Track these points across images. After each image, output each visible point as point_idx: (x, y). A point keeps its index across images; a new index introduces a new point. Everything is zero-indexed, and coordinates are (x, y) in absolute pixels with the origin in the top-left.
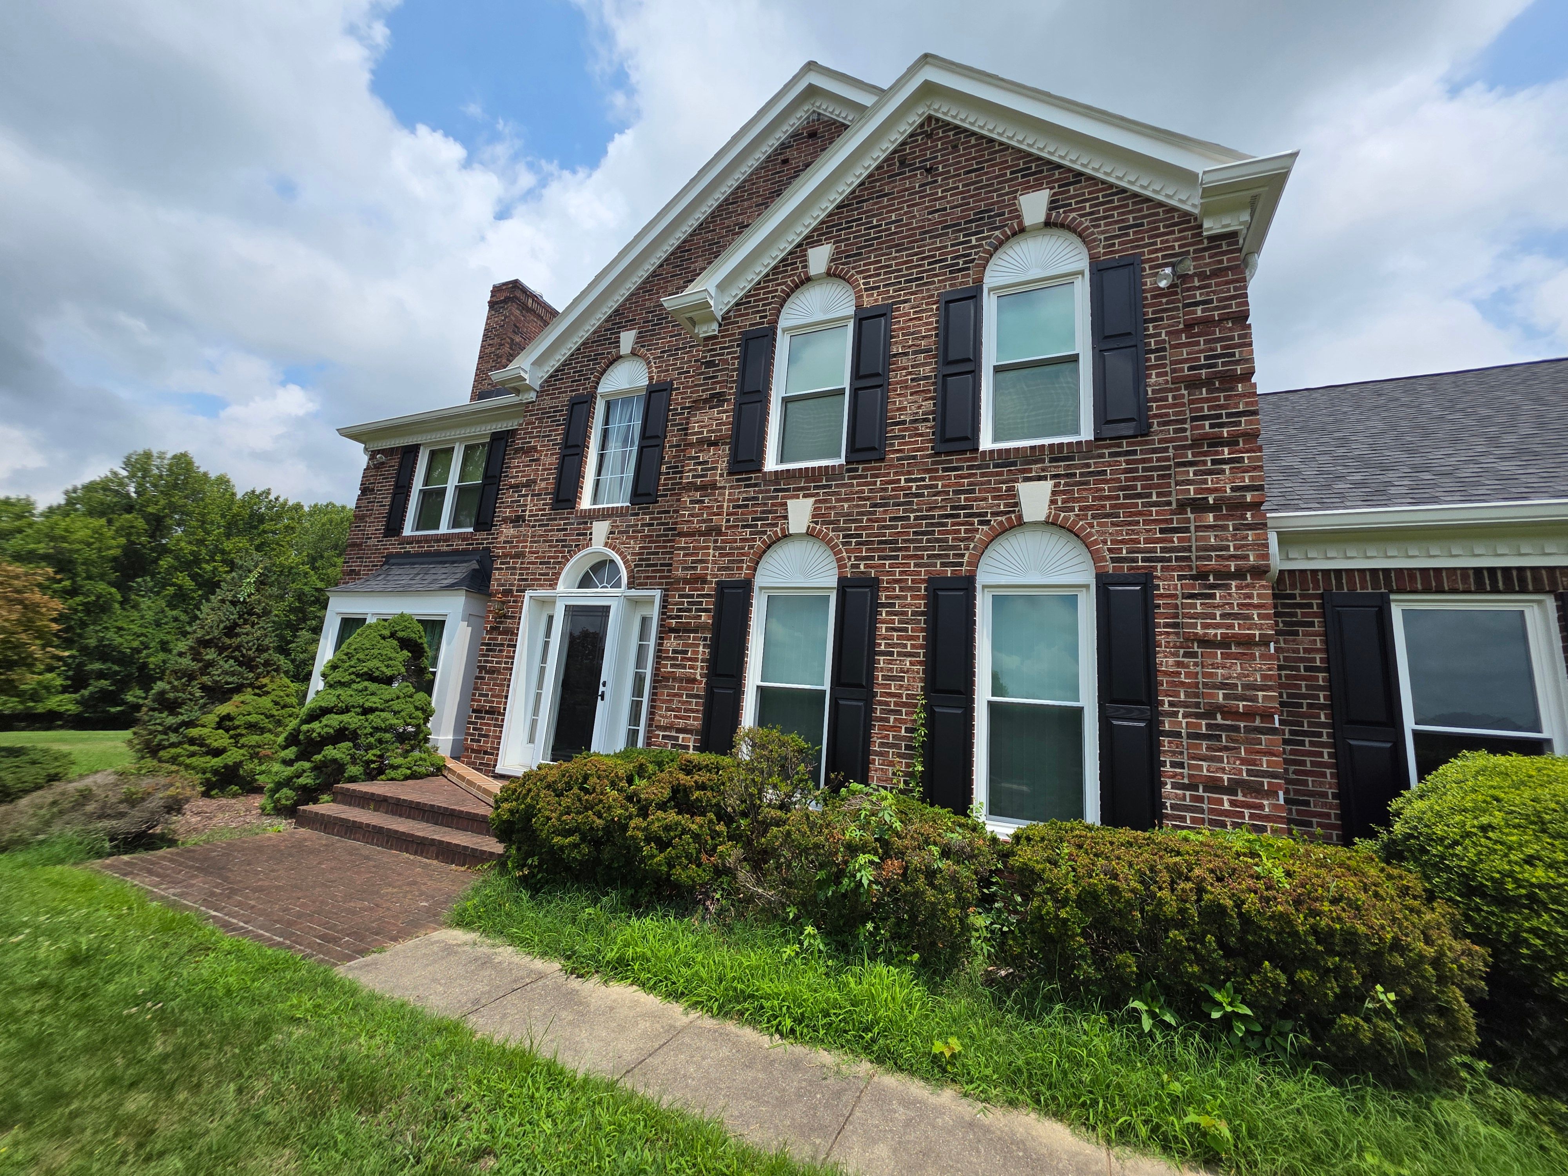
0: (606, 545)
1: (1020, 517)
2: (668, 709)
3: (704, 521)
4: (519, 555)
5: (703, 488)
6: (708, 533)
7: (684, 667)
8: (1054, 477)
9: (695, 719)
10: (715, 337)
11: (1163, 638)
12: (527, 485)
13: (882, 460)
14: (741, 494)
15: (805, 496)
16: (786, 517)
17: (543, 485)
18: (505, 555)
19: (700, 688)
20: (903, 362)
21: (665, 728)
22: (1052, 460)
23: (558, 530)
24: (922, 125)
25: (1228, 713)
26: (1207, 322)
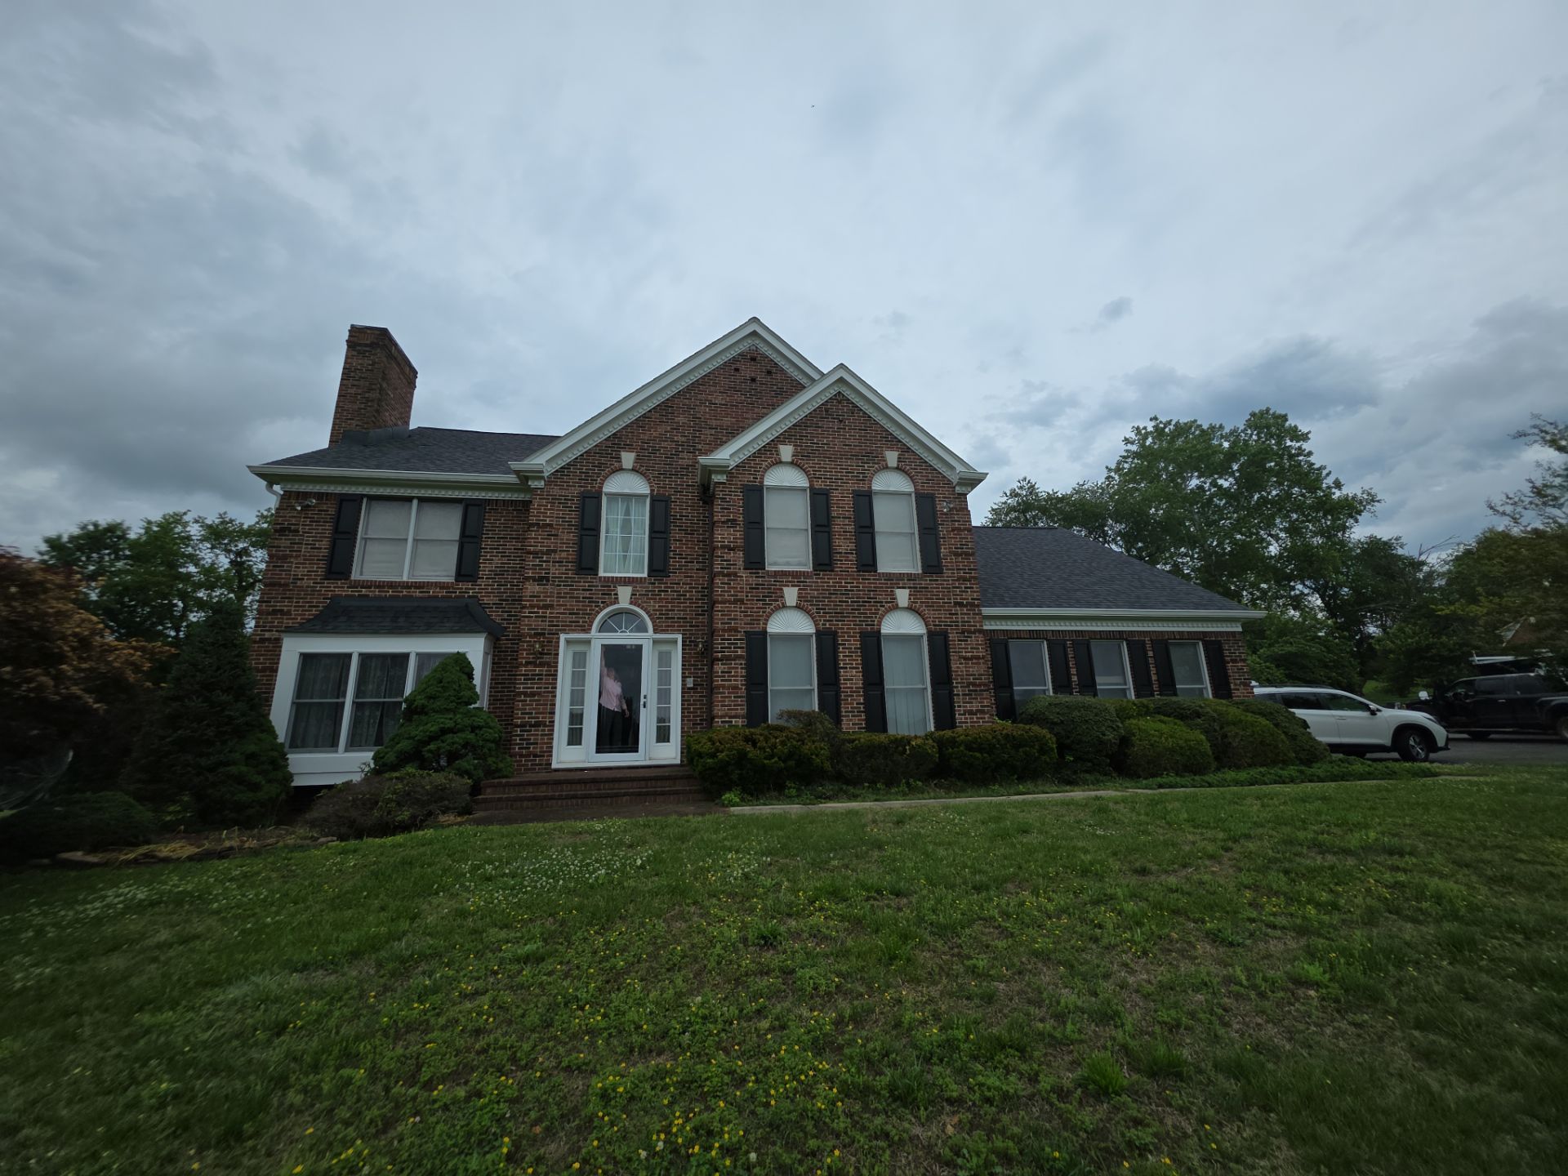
0: (631, 603)
1: (897, 605)
2: (722, 706)
3: (732, 596)
4: (546, 607)
5: (728, 575)
6: (735, 602)
7: (730, 680)
8: (909, 588)
9: (742, 709)
10: (724, 483)
11: (953, 657)
12: (549, 552)
13: (833, 571)
14: (753, 580)
15: (793, 586)
16: (782, 597)
17: (564, 555)
18: (532, 606)
19: (743, 691)
20: (838, 521)
21: (721, 717)
22: (908, 580)
23: (583, 590)
24: (835, 395)
25: (974, 685)
26: (959, 529)
